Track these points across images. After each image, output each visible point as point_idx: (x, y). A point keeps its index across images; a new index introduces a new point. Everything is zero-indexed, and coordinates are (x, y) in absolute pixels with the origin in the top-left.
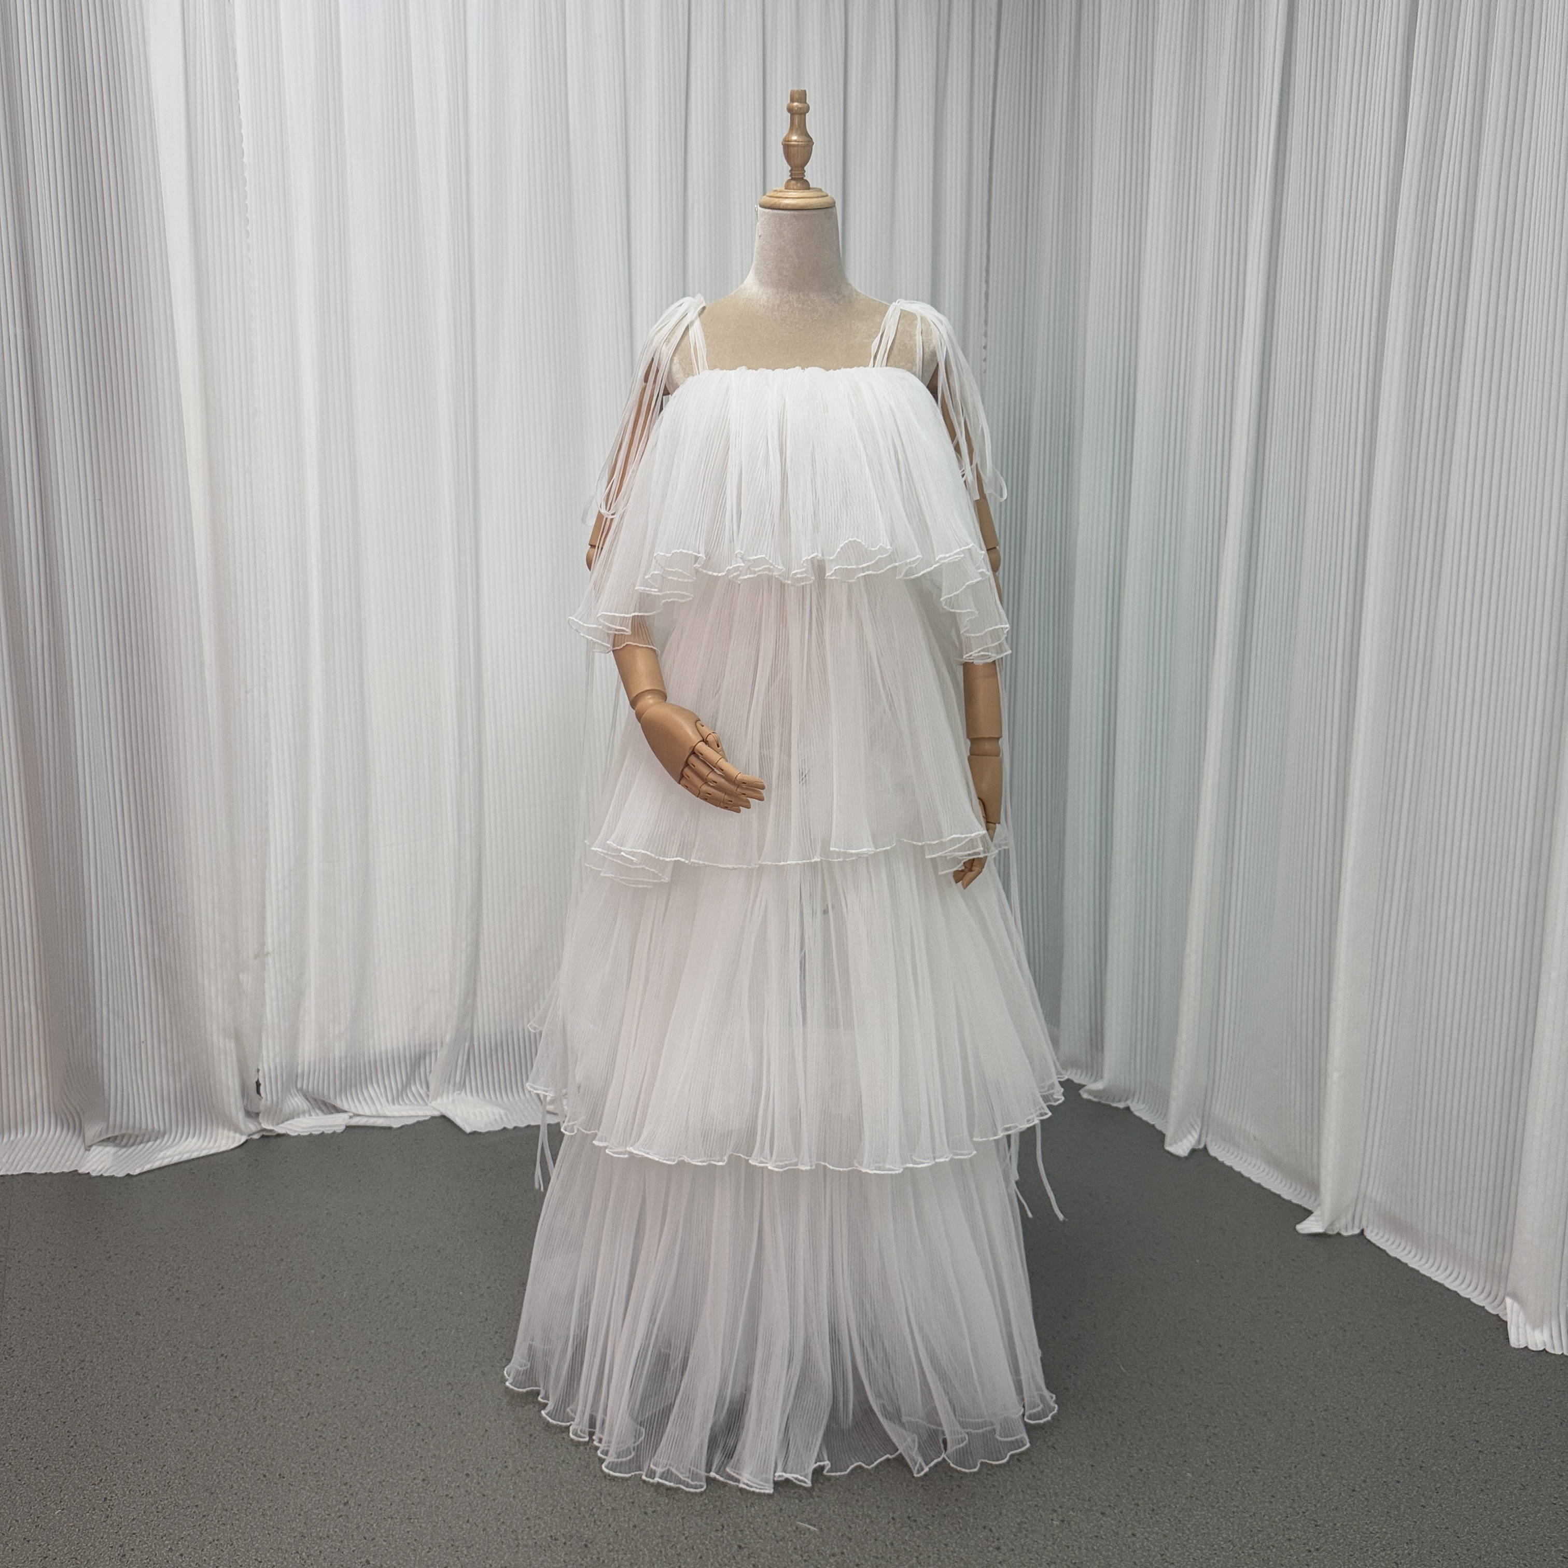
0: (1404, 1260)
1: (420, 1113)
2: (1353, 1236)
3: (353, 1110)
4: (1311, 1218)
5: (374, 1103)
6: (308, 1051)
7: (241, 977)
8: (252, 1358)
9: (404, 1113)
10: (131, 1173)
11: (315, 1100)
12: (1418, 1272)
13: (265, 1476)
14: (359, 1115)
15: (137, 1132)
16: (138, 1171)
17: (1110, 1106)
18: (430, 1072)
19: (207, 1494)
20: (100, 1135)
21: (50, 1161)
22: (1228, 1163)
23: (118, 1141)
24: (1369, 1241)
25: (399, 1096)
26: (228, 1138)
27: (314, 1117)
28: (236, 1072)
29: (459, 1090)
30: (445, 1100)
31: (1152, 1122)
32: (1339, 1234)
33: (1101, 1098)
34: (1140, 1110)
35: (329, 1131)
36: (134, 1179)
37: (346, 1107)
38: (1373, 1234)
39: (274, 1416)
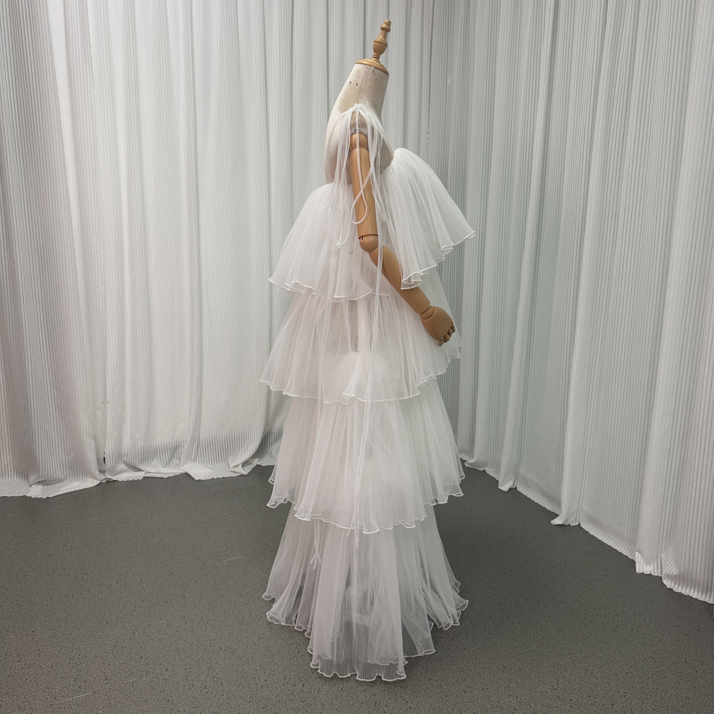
0: (595, 536)
1: (176, 471)
2: (575, 526)
3: (147, 470)
4: (558, 518)
5: (156, 467)
6: (126, 445)
7: (96, 412)
8: (98, 574)
9: (169, 472)
10: (49, 496)
11: (130, 466)
12: (601, 541)
13: (100, 622)
14: (149, 472)
15: (52, 479)
16: (52, 496)
17: (477, 470)
18: (181, 453)
19: (76, 630)
20: (36, 479)
21: (14, 491)
22: (525, 494)
23: (44, 483)
24: (582, 528)
25: (167, 464)
26: (92, 482)
27: (130, 473)
28: (95, 453)
29: (194, 461)
30: (187, 466)
31: (494, 477)
32: (569, 525)
33: (473, 466)
34: (490, 471)
35: (136, 479)
36: (50, 499)
37: (143, 469)
38: (584, 525)
39: (106, 598)
